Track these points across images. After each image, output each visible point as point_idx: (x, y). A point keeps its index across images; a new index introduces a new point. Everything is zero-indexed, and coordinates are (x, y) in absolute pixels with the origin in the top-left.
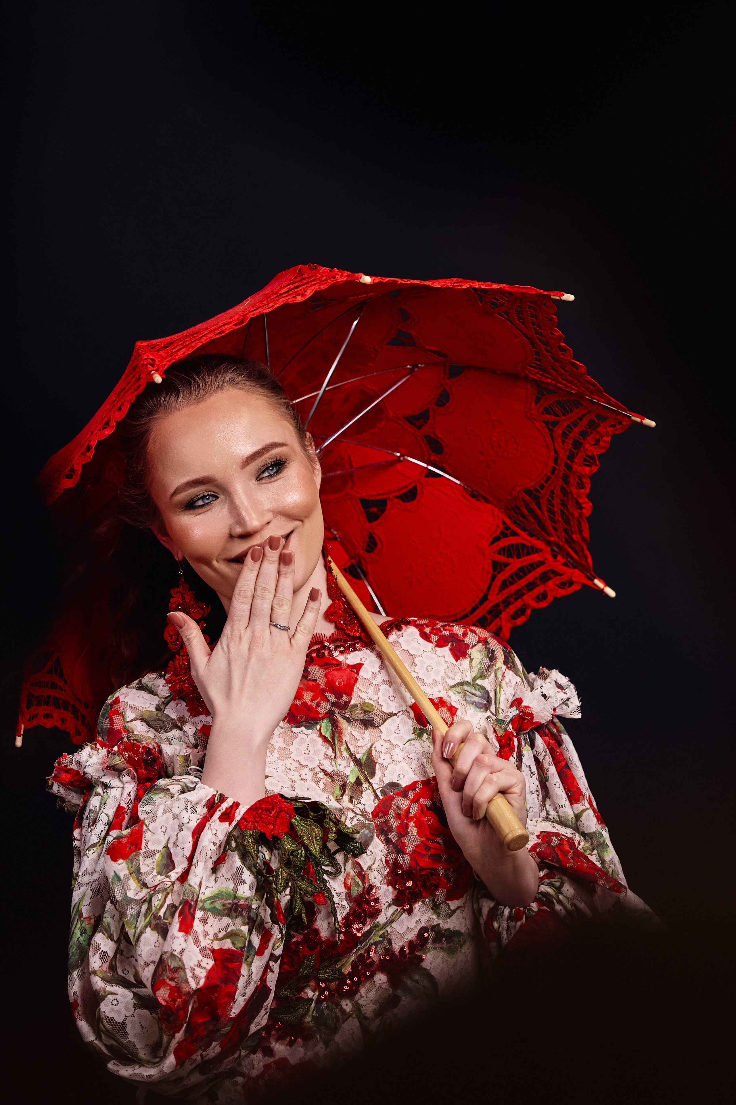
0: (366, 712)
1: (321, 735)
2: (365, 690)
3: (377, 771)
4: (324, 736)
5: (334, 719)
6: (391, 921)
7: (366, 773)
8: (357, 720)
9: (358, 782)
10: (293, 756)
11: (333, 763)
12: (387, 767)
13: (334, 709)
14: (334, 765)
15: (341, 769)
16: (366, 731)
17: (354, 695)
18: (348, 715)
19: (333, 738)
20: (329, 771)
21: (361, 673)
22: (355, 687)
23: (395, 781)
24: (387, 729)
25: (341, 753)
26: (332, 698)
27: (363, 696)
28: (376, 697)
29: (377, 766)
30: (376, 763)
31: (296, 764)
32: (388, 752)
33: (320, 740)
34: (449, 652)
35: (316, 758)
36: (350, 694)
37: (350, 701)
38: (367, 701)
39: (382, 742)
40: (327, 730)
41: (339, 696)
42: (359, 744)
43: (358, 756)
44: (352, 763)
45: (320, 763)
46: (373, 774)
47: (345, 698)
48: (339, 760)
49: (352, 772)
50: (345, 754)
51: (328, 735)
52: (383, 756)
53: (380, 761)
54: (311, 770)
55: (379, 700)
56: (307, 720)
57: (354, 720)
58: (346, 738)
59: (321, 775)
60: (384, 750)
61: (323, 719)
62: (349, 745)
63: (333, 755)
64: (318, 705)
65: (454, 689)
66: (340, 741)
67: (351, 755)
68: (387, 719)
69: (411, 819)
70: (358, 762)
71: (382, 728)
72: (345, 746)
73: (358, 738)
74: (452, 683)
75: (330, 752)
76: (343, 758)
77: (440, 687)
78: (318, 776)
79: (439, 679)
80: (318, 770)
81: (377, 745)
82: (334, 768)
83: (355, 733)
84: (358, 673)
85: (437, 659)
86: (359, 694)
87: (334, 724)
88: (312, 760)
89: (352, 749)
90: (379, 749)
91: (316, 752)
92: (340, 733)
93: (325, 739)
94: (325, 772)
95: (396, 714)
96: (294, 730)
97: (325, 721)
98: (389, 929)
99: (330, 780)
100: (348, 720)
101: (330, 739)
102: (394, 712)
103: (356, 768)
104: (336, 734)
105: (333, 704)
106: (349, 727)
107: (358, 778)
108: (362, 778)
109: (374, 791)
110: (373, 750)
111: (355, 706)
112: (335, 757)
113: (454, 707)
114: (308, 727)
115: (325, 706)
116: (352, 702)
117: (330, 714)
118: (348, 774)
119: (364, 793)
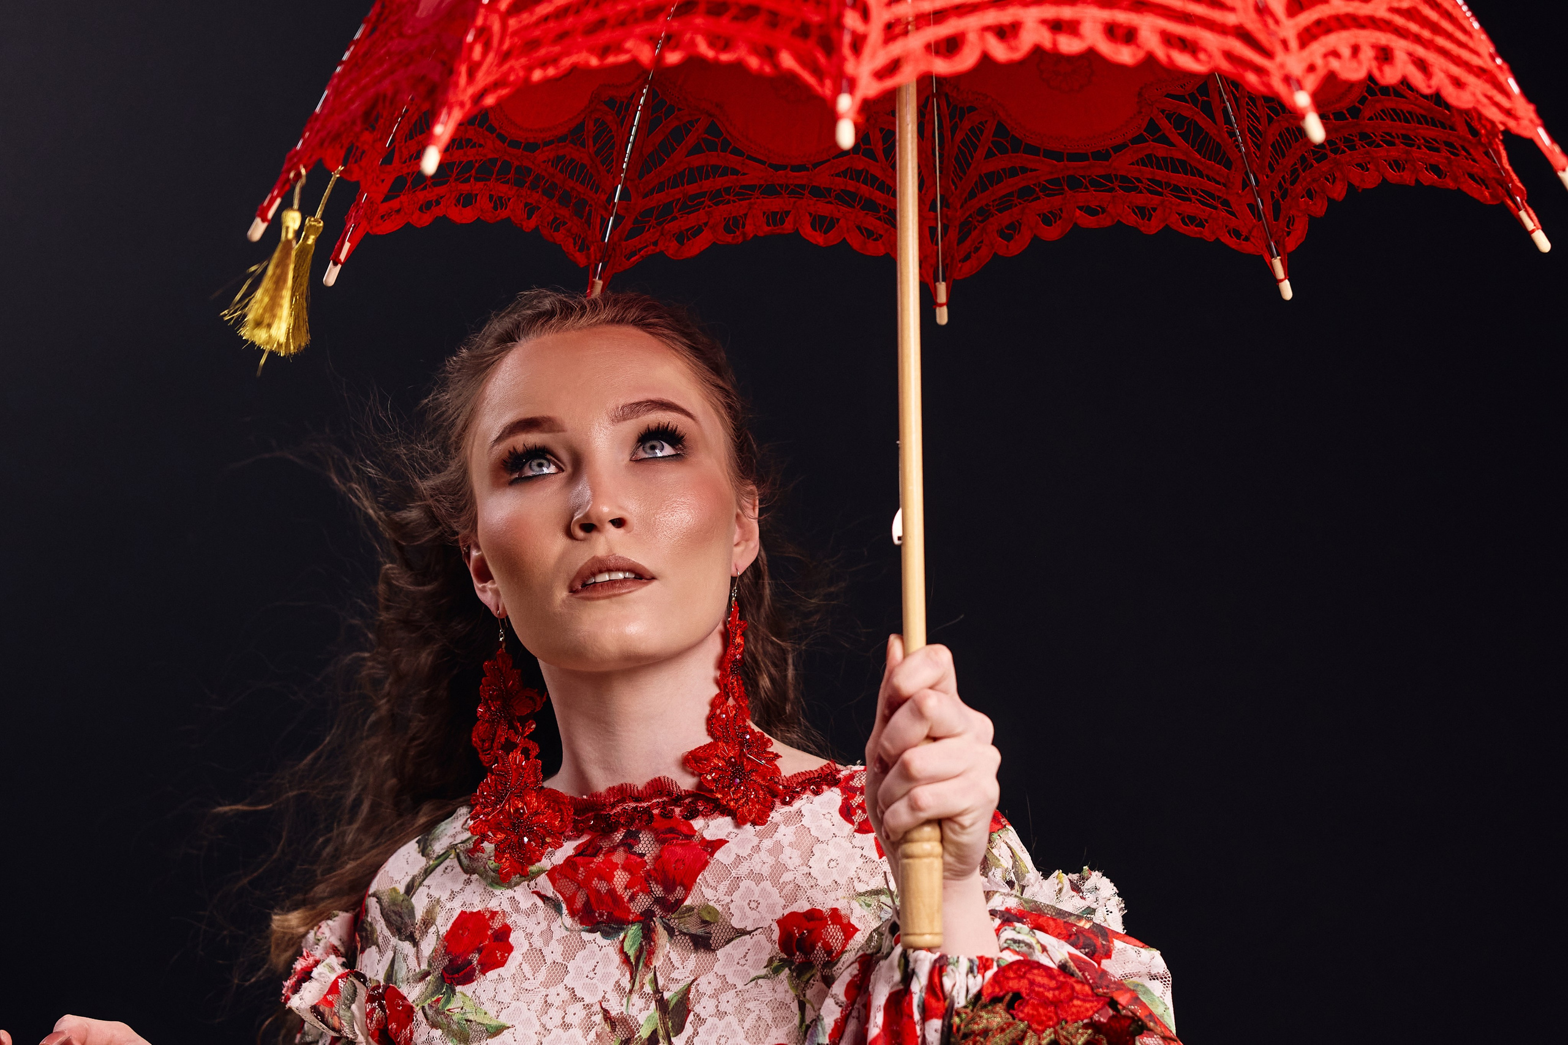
0: (705, 923)
1: (622, 950)
2: (714, 884)
3: (688, 1025)
4: (626, 954)
5: (649, 925)
7: (670, 1024)
8: (685, 934)
9: (653, 1039)
10: (568, 980)
11: (625, 1000)
12: (704, 1020)
13: (657, 909)
14: (625, 1004)
15: (633, 1011)
16: (693, 955)
17: (695, 889)
18: (673, 923)
19: (638, 959)
20: (613, 1013)
21: (718, 855)
22: (700, 877)
24: (728, 955)
25: (642, 986)
26: (658, 891)
27: (709, 893)
28: (728, 899)
29: (691, 1017)
30: (690, 1011)
31: (565, 995)
32: (715, 995)
33: (617, 959)
34: (873, 843)
35: (601, 987)
36: (688, 889)
37: (684, 899)
38: (711, 903)
39: (711, 976)
40: (634, 944)
41: (669, 888)
42: (675, 975)
43: (667, 995)
44: (653, 1005)
45: (604, 997)
46: (679, 1029)
47: (679, 891)
48: (635, 997)
49: (648, 1019)
50: (648, 989)
51: (631, 953)
52: (705, 1001)
53: (698, 1009)
54: (587, 1007)
55: (731, 906)
56: (607, 922)
57: (681, 933)
58: (658, 962)
59: (598, 1018)
60: (709, 991)
61: (633, 923)
62: (658, 974)
63: (628, 987)
64: (632, 898)
65: (863, 898)
66: (647, 965)
67: (657, 991)
68: (732, 939)
70: (662, 1004)
71: (720, 953)
72: (652, 974)
73: (676, 964)
74: (862, 888)
75: (626, 983)
76: (643, 995)
77: (840, 893)
78: (593, 1018)
79: (843, 881)
80: (597, 1008)
81: (702, 980)
82: (623, 1009)
83: (674, 956)
84: (712, 854)
85: (850, 849)
86: (703, 889)
87: (648, 934)
88: (593, 990)
89: (661, 982)
90: (701, 989)
91: (606, 977)
92: (651, 953)
93: (626, 959)
94: (606, 1012)
95: (749, 933)
96: (586, 936)
97: (634, 928)
99: (608, 1029)
100: (671, 931)
101: (632, 959)
102: (748, 929)
103: (657, 1015)
104: (645, 953)
105: (657, 901)
106: (668, 945)
107: (655, 1032)
108: (661, 1032)
110: (693, 990)
111: (690, 909)
112: (631, 992)
113: (853, 926)
114: (606, 935)
115: (642, 903)
116: (687, 902)
117: (646, 917)
118: (641, 1022)
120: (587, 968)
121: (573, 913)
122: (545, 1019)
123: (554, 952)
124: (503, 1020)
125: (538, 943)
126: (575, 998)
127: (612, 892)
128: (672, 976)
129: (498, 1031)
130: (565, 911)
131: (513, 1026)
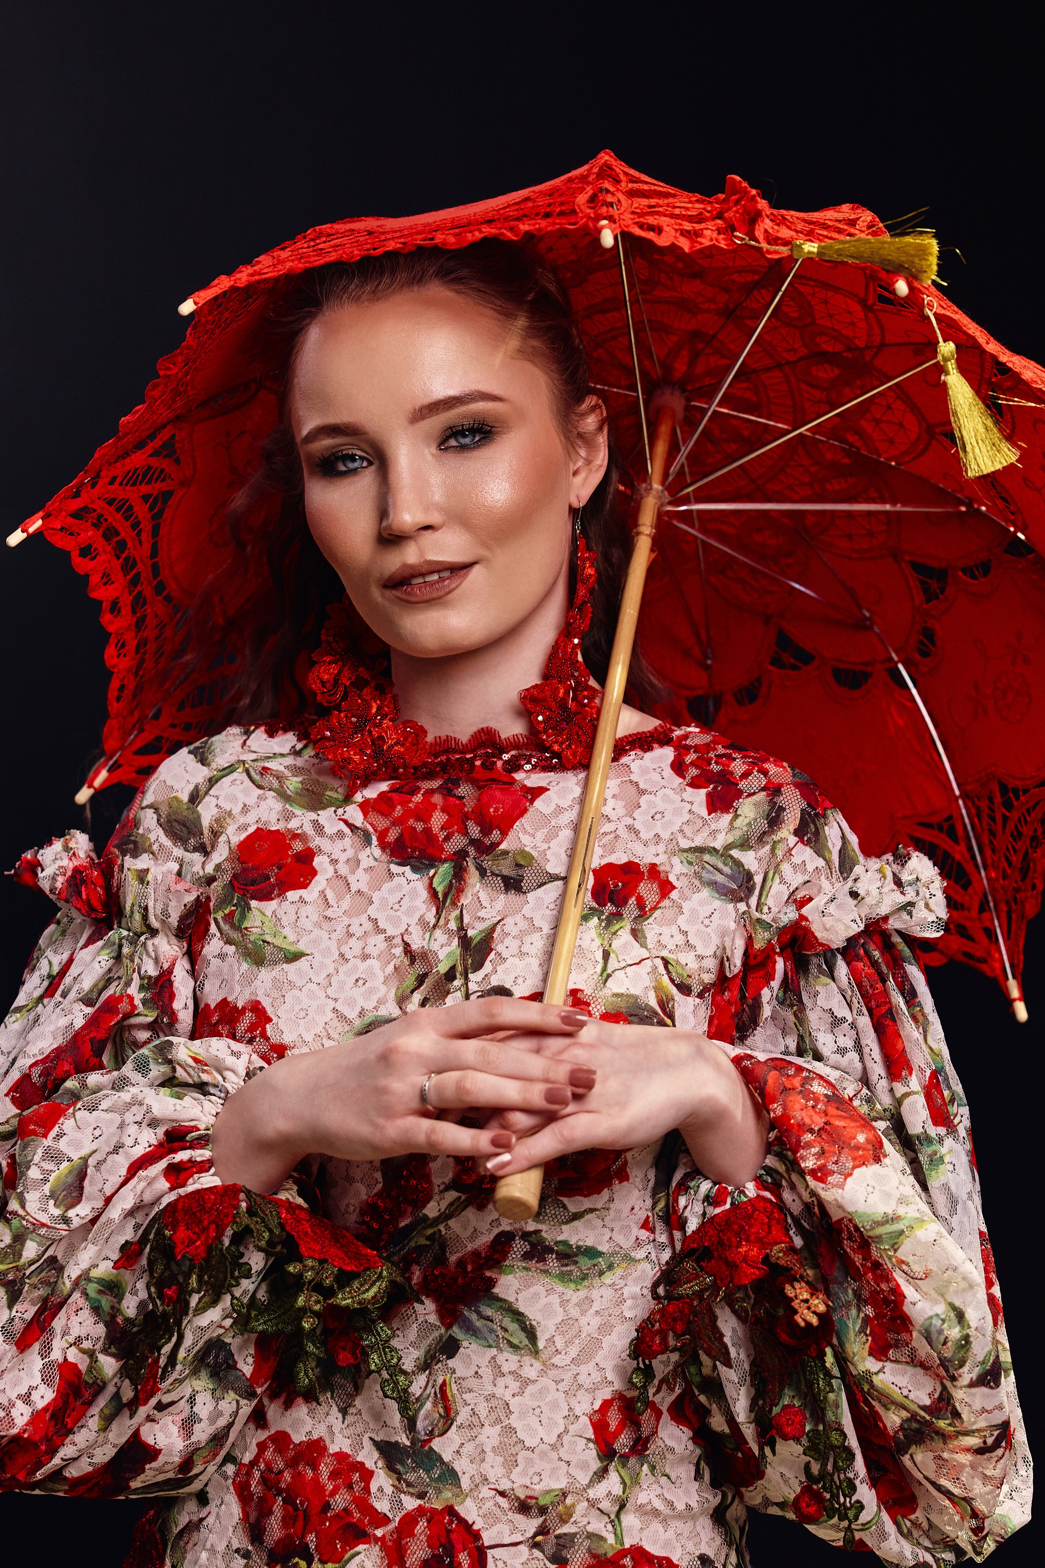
0: (519, 866)
1: (430, 885)
2: (532, 831)
3: (487, 963)
4: (434, 889)
5: (462, 864)
6: (444, 1217)
7: (470, 961)
9: (450, 975)
10: (372, 911)
11: (428, 934)
12: (505, 960)
13: (472, 851)
14: (427, 938)
15: (435, 946)
16: (502, 896)
17: (512, 834)
18: (485, 864)
19: (446, 896)
20: (414, 947)
21: (538, 803)
23: (507, 986)
24: (537, 899)
25: (447, 922)
26: (474, 831)
27: (526, 840)
28: (545, 846)
29: (492, 956)
30: (492, 950)
32: (520, 936)
33: (424, 894)
34: (704, 798)
35: (405, 920)
36: (504, 834)
37: (499, 844)
38: (527, 849)
39: (518, 918)
40: (443, 881)
42: (482, 914)
43: (471, 933)
44: (456, 941)
45: (406, 930)
46: (478, 966)
47: (496, 834)
48: (438, 933)
49: (449, 955)
50: (453, 925)
51: (440, 889)
52: (508, 941)
53: (500, 948)
54: (389, 939)
55: (547, 852)
56: (419, 858)
57: (493, 874)
58: (466, 900)
59: (398, 951)
60: (515, 931)
61: (445, 861)
62: (464, 912)
63: (433, 921)
64: (447, 838)
65: (685, 854)
66: (454, 904)
67: (461, 928)
68: (545, 883)
70: (465, 942)
71: (531, 896)
72: (458, 912)
73: (484, 904)
74: (685, 844)
75: (431, 917)
76: (449, 932)
77: (661, 848)
78: (393, 951)
79: (665, 835)
80: (398, 940)
81: (509, 921)
82: (425, 943)
83: (483, 895)
84: (532, 802)
85: (679, 804)
86: (521, 835)
87: (459, 874)
88: (396, 922)
89: (466, 919)
90: (508, 928)
91: (410, 912)
92: (460, 890)
93: (433, 895)
94: (407, 945)
96: (396, 869)
97: (446, 865)
99: (407, 962)
100: (482, 872)
101: (440, 896)
102: (563, 875)
103: (458, 951)
104: (454, 891)
105: (473, 842)
106: (478, 885)
107: (453, 968)
108: (459, 968)
109: (468, 996)
110: (499, 927)
111: (506, 853)
112: (435, 926)
113: (671, 883)
114: (415, 869)
115: (457, 842)
116: (503, 846)
117: (459, 857)
118: (441, 958)
119: (450, 996)
120: (393, 899)
121: (383, 845)
122: (345, 949)
123: (360, 880)
124: (302, 947)
125: (344, 869)
126: (379, 930)
127: (428, 831)
128: (479, 914)
129: (295, 957)
130: (375, 843)
131: (312, 954)
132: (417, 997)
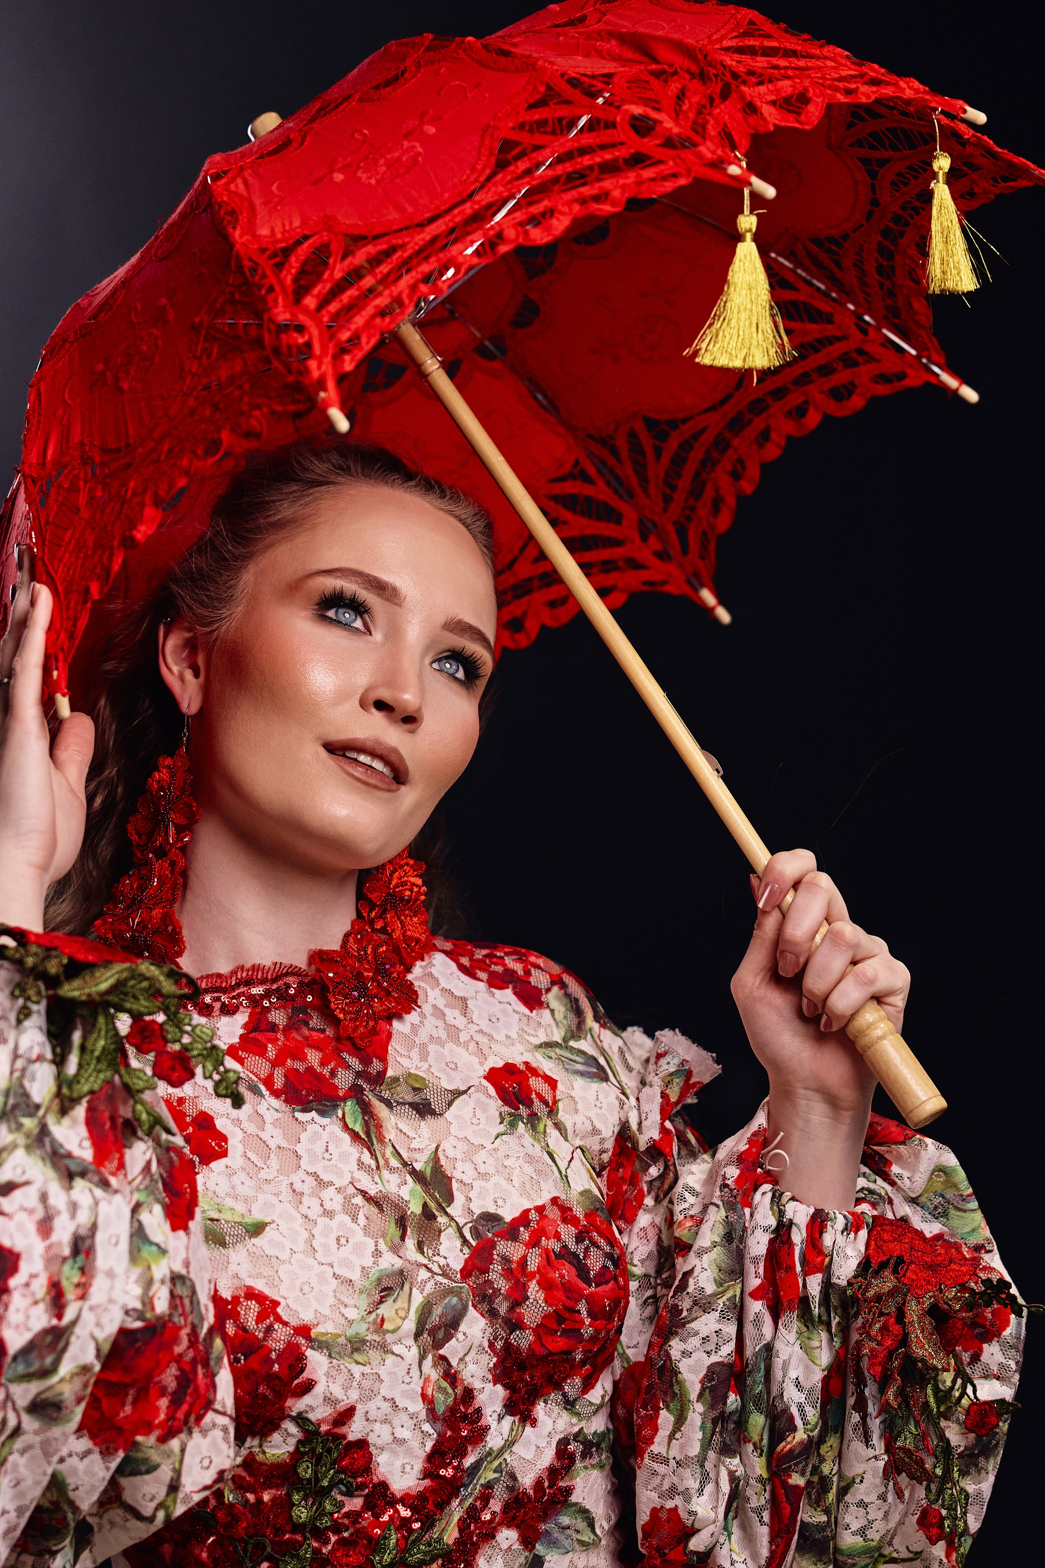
0: (415, 1090)
1: (346, 1127)
2: (406, 1053)
3: (456, 1193)
4: (353, 1131)
5: (364, 1100)
7: (437, 1195)
8: (403, 1104)
9: (428, 1214)
10: (306, 1165)
11: (377, 1178)
12: (471, 1185)
13: (363, 1083)
14: (379, 1181)
15: (392, 1188)
16: (423, 1123)
17: (391, 1060)
18: (386, 1095)
19: (368, 1134)
20: (372, 1193)
22: (390, 1048)
23: (492, 1210)
24: (457, 1117)
25: (387, 1162)
26: (354, 1062)
27: (405, 1062)
28: (426, 1065)
29: (455, 1185)
30: (450, 1179)
31: (310, 1181)
32: (468, 1158)
33: (346, 1138)
35: (345, 1169)
36: (383, 1059)
37: (385, 1071)
38: (412, 1071)
39: (453, 1140)
40: (356, 1120)
41: (366, 1061)
42: (415, 1145)
43: (418, 1166)
44: (409, 1178)
45: (352, 1178)
46: (450, 1198)
47: (376, 1063)
48: (386, 1174)
49: (412, 1193)
50: (394, 1163)
51: (358, 1128)
52: (459, 1165)
53: (457, 1175)
54: (339, 1190)
55: (432, 1070)
56: (317, 1100)
57: (398, 1103)
58: (390, 1134)
59: (359, 1200)
60: (459, 1155)
61: (344, 1099)
62: (397, 1147)
63: (373, 1164)
65: (541, 1050)
66: (381, 1139)
67: (405, 1164)
68: (452, 1101)
69: (532, 1275)
70: (418, 1176)
71: (448, 1116)
72: (391, 1148)
73: (411, 1135)
74: (535, 1042)
75: (367, 1159)
76: (392, 1170)
77: (520, 1047)
78: (353, 1201)
79: (513, 1035)
80: (351, 1190)
81: (446, 1145)
83: (403, 1126)
86: (398, 1059)
87: (366, 1109)
88: (339, 1173)
89: (405, 1155)
90: (450, 1153)
91: (343, 1158)
92: (379, 1126)
93: (355, 1136)
94: (364, 1193)
95: (465, 1092)
96: (299, 1116)
97: (349, 1103)
98: (506, 1456)
99: (376, 1211)
100: (388, 1104)
101: (363, 1136)
102: (463, 1088)
103: (418, 1188)
104: (372, 1128)
105: (358, 1075)
106: (392, 1116)
107: (425, 1205)
108: (432, 1205)
109: (460, 1230)
110: (440, 1154)
111: (396, 1080)
112: (378, 1168)
113: (551, 1078)
114: (322, 1113)
115: (345, 1078)
116: (390, 1073)
117: (355, 1092)
118: (406, 1198)
119: (443, 1234)
120: (319, 1148)
121: (276, 1094)
122: (303, 1209)
123: (274, 1136)
124: (257, 1216)
125: (251, 1128)
126: (322, 1184)
127: (310, 1070)
128: (412, 1146)
129: (257, 1229)
130: (266, 1093)
131: (273, 1222)
132: (410, 1243)
